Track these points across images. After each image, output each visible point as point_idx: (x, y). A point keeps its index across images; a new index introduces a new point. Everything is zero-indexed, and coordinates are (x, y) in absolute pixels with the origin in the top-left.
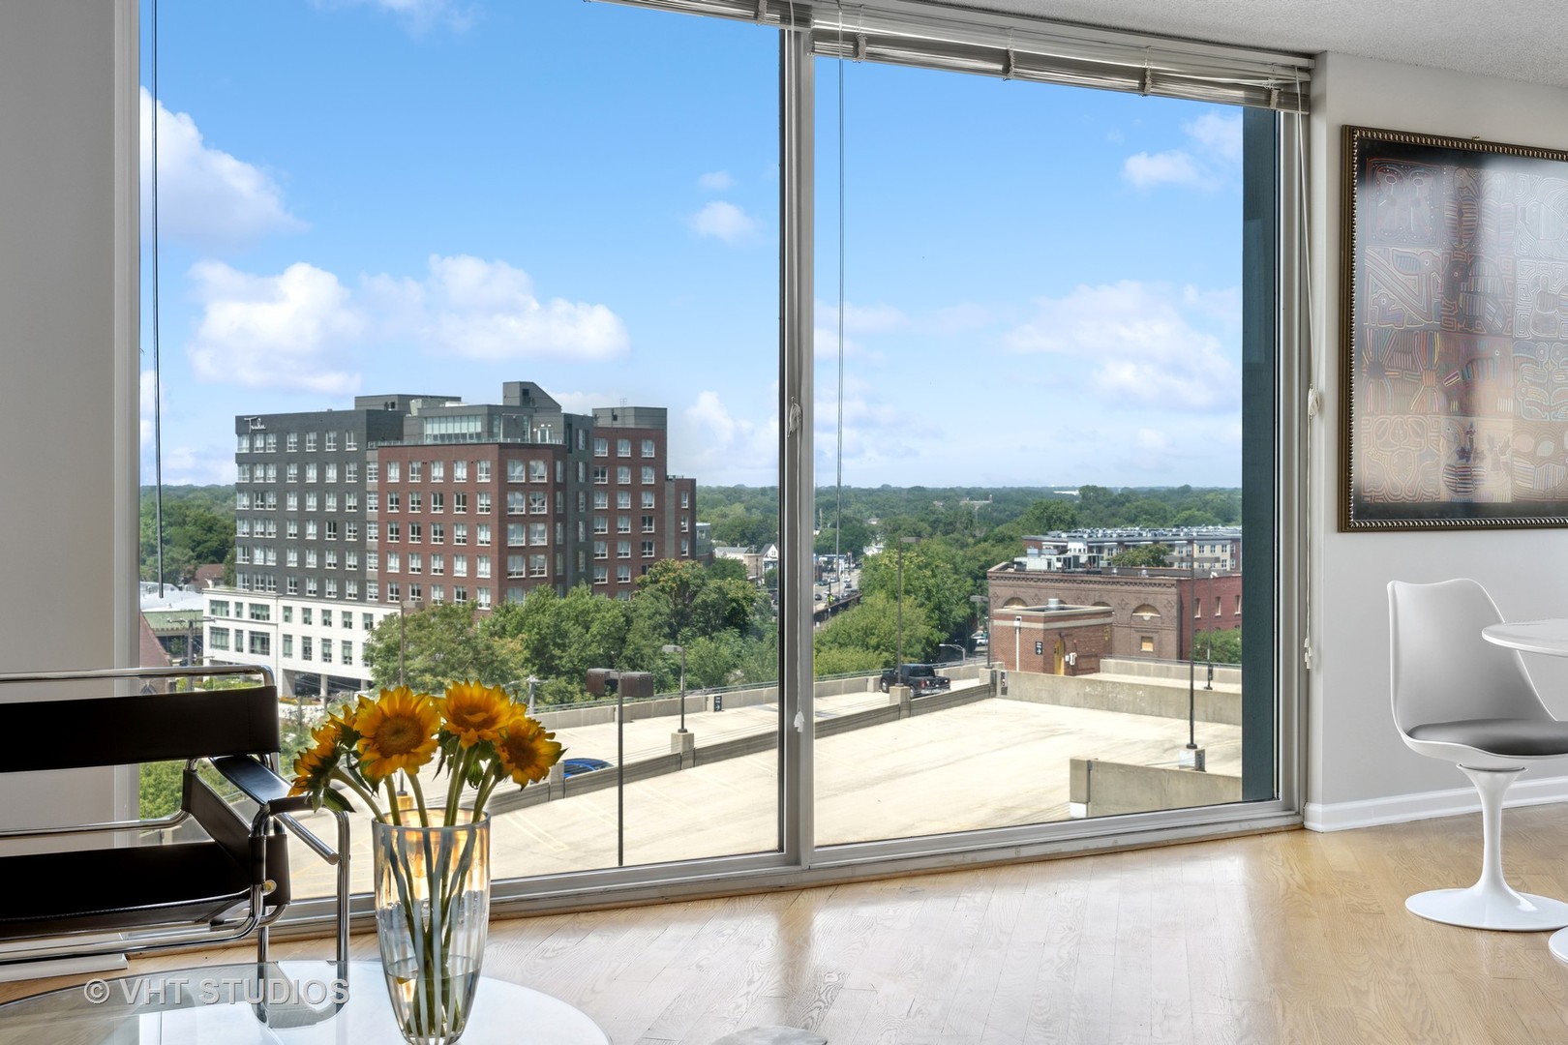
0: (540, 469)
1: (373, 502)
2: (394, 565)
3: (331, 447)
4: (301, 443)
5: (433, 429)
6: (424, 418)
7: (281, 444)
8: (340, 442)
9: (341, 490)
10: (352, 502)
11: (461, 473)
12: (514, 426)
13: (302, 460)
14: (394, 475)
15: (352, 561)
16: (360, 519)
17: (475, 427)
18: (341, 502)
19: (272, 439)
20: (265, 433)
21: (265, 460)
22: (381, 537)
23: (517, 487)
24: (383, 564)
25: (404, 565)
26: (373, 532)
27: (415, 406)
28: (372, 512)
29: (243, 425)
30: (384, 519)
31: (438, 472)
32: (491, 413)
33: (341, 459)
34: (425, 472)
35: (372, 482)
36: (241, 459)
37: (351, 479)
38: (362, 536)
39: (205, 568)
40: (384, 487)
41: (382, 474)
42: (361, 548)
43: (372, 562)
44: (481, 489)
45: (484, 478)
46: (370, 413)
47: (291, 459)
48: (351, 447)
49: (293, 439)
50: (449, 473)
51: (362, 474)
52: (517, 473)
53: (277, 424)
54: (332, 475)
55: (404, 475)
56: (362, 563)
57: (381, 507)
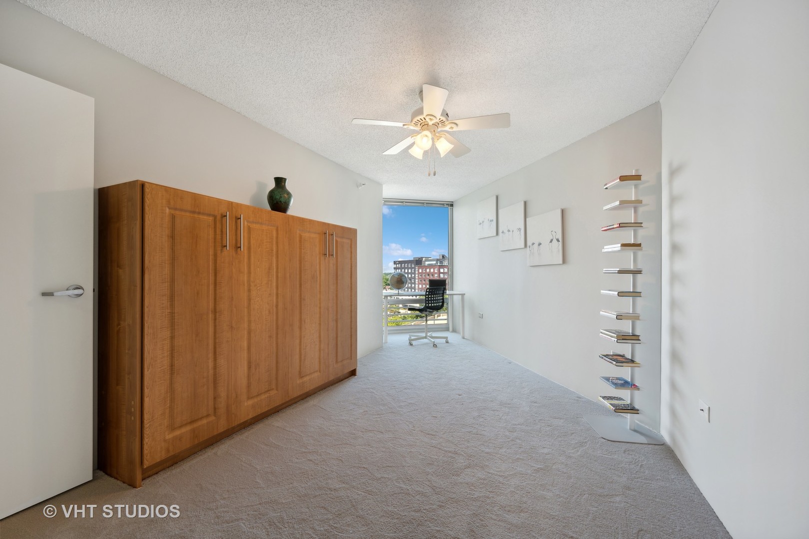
0: (446, 270)
1: (417, 275)
2: (420, 286)
3: (406, 266)
4: (405, 265)
5: (427, 263)
6: (425, 261)
7: (401, 266)
8: (411, 265)
9: (411, 273)
10: (413, 275)
11: (432, 270)
12: (441, 262)
13: (405, 268)
14: (420, 271)
15: (413, 285)
16: (414, 278)
17: (434, 262)
18: (411, 275)
19: (400, 265)
20: (398, 264)
21: (398, 268)
22: (418, 282)
23: (442, 273)
24: (419, 286)
25: (422, 286)
26: (417, 281)
27: (424, 259)
28: (417, 278)
29: (395, 263)
30: (419, 278)
31: (428, 270)
32: (437, 260)
33: (411, 268)
34: (426, 270)
35: (417, 272)
36: (394, 268)
37: (413, 272)
38: (415, 281)
39: (387, 287)
40: (419, 273)
41: (418, 271)
42: (415, 283)
43: (417, 286)
44: (436, 273)
45: (436, 271)
46: (416, 260)
47: (403, 268)
48: (413, 266)
49: (403, 265)
50: (430, 270)
51: (415, 271)
52: (442, 270)
53: (400, 262)
54: (410, 271)
55: (422, 271)
56: (415, 286)
57: (418, 276)
